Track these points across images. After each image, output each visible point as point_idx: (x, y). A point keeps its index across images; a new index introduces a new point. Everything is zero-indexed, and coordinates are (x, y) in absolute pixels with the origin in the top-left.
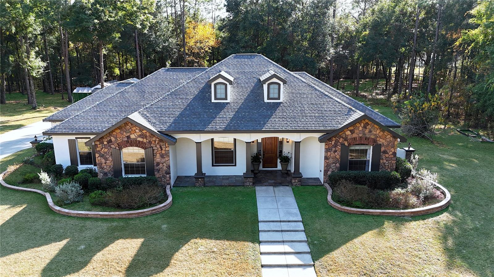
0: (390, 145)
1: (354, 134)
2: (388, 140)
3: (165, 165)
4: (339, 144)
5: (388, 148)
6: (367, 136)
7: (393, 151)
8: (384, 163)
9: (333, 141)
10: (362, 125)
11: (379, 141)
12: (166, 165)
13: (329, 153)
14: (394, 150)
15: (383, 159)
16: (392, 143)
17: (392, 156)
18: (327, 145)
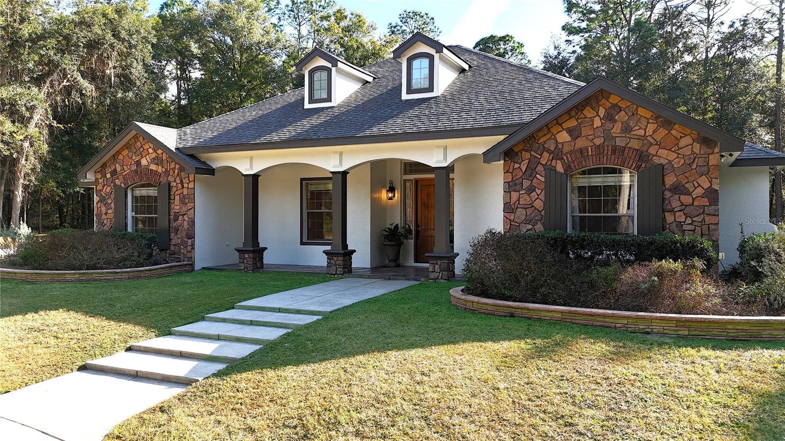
0: (694, 166)
1: (579, 139)
2: (687, 151)
3: (187, 219)
4: (540, 168)
5: (686, 177)
6: (620, 142)
7: (706, 185)
8: (680, 225)
9: (523, 161)
10: (602, 112)
11: (656, 155)
12: (189, 218)
13: (515, 195)
14: (711, 182)
15: (672, 211)
16: (701, 162)
17: (705, 202)
18: (507, 172)
